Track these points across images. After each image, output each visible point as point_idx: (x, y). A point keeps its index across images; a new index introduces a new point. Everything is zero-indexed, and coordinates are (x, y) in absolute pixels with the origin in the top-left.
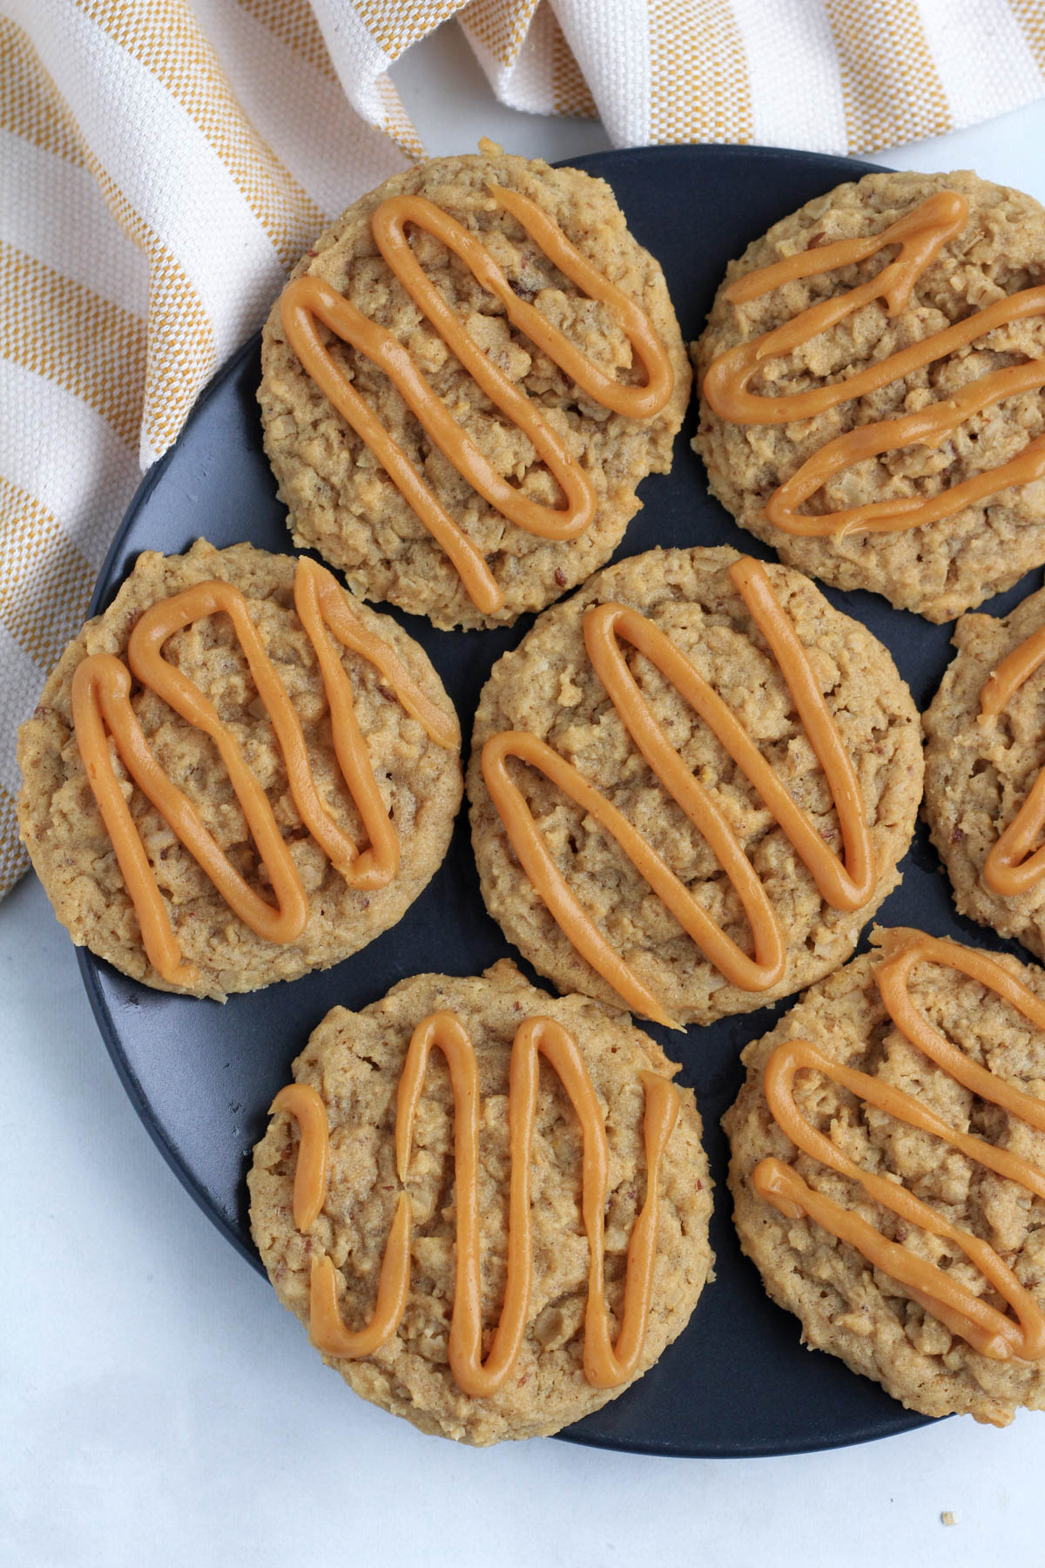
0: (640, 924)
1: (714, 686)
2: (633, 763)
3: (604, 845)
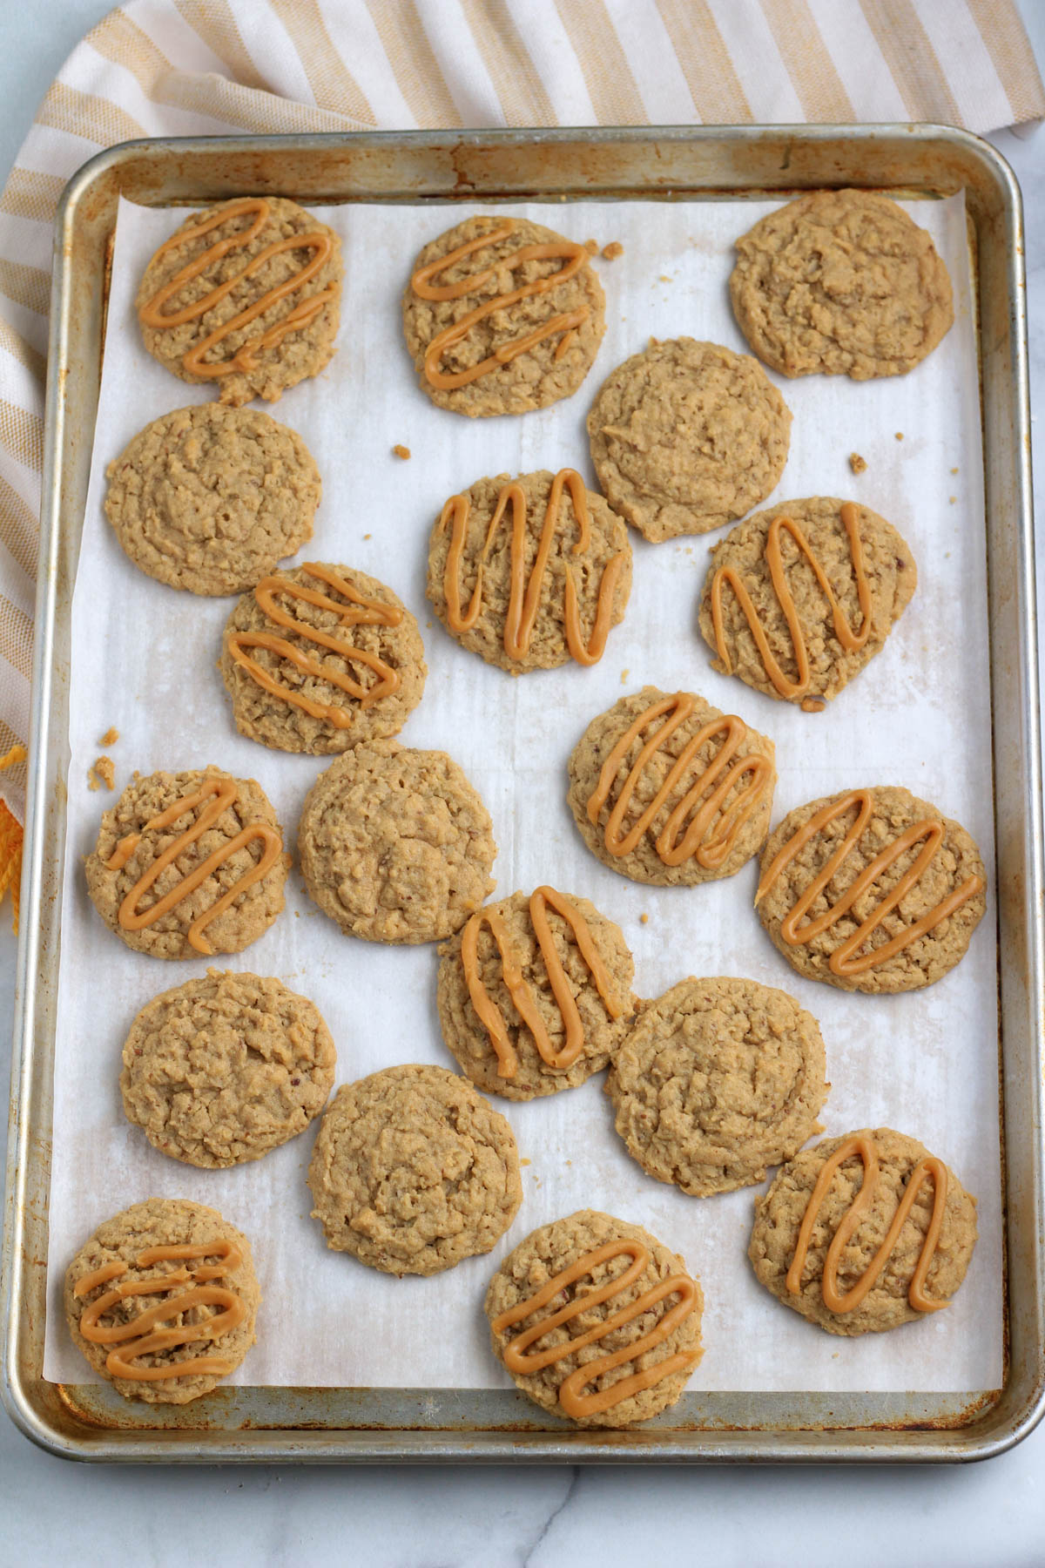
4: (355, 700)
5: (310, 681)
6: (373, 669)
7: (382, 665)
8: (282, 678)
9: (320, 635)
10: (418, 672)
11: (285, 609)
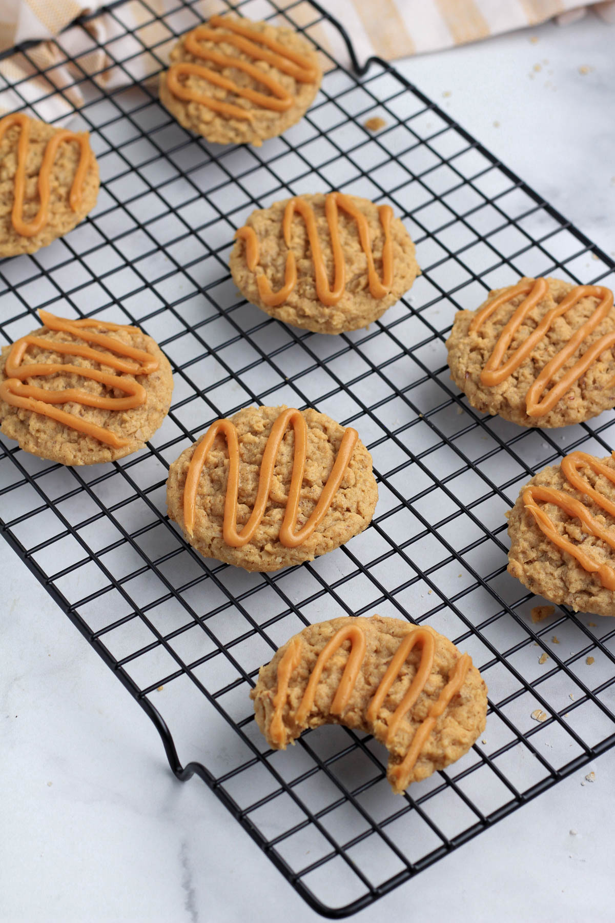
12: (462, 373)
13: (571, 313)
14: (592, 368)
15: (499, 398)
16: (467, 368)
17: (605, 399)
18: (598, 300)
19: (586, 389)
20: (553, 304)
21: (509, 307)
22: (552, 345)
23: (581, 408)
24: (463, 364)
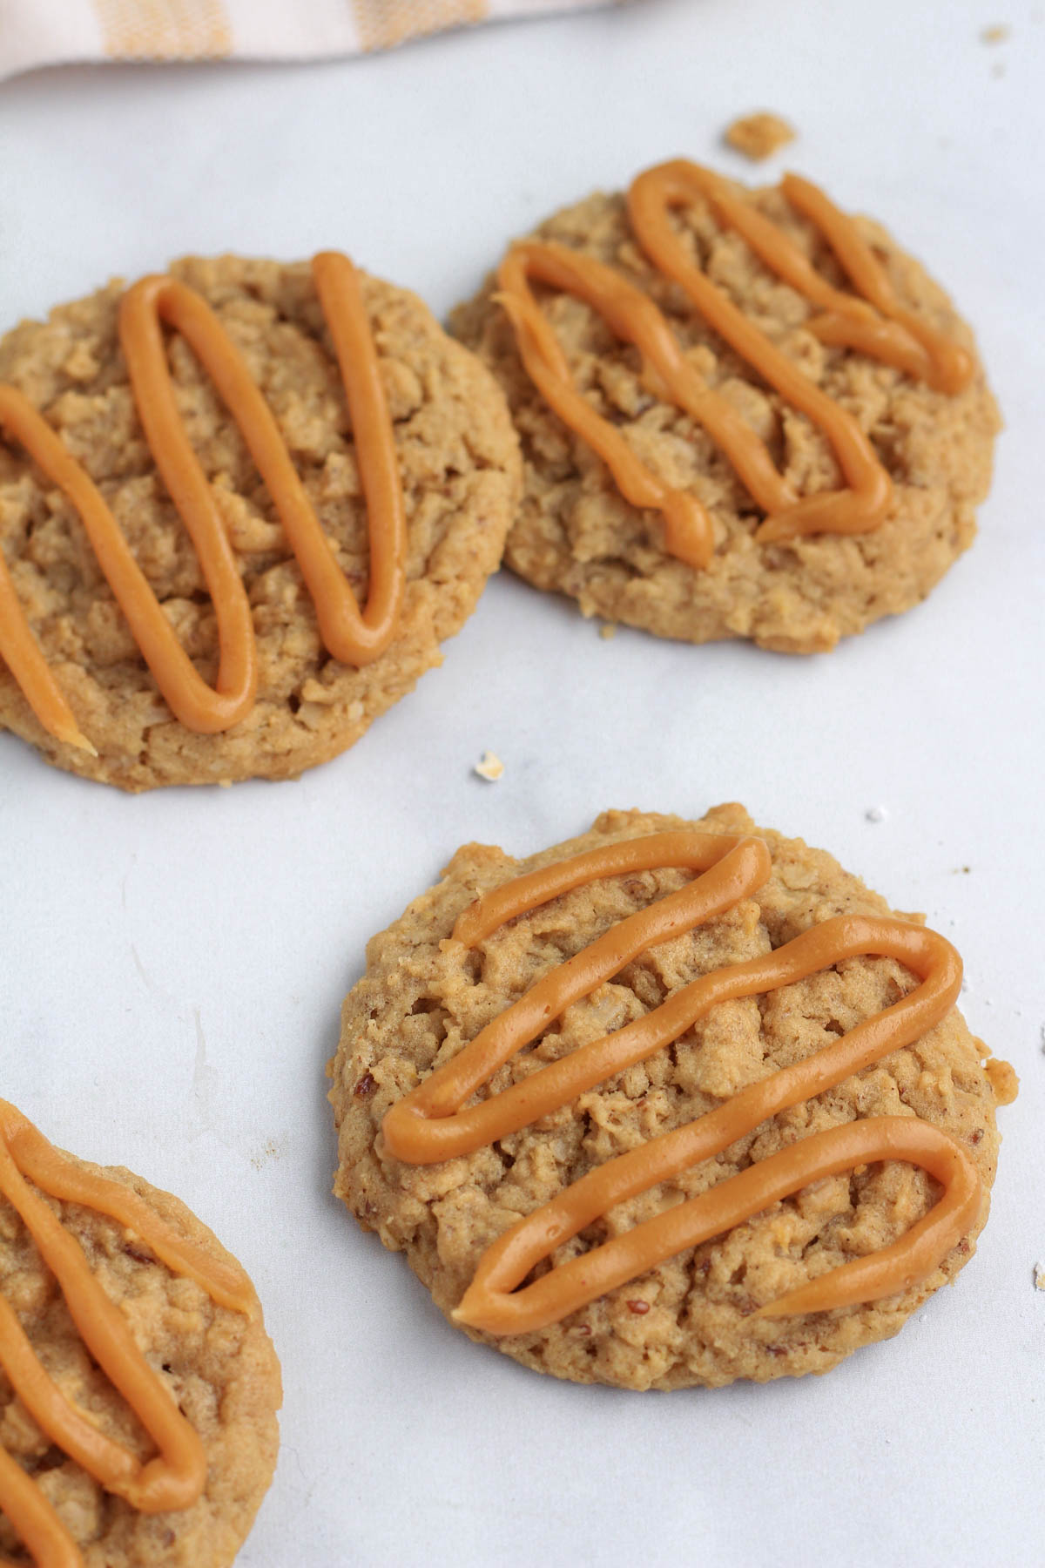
0: (82, 631)
1: (264, 389)
2: (132, 449)
3: (65, 530)
4: (750, 509)
5: (661, 414)
6: (833, 450)
7: (864, 455)
8: (596, 384)
9: (748, 330)
10: (946, 523)
11: (687, 242)
12: (354, 1070)
13: (793, 998)
14: (755, 1223)
15: (414, 1209)
16: (378, 1059)
17: (751, 1348)
18: (903, 980)
19: (703, 1287)
20: (753, 942)
21: (616, 898)
22: (673, 1091)
23: (658, 1351)
24: (373, 1041)
